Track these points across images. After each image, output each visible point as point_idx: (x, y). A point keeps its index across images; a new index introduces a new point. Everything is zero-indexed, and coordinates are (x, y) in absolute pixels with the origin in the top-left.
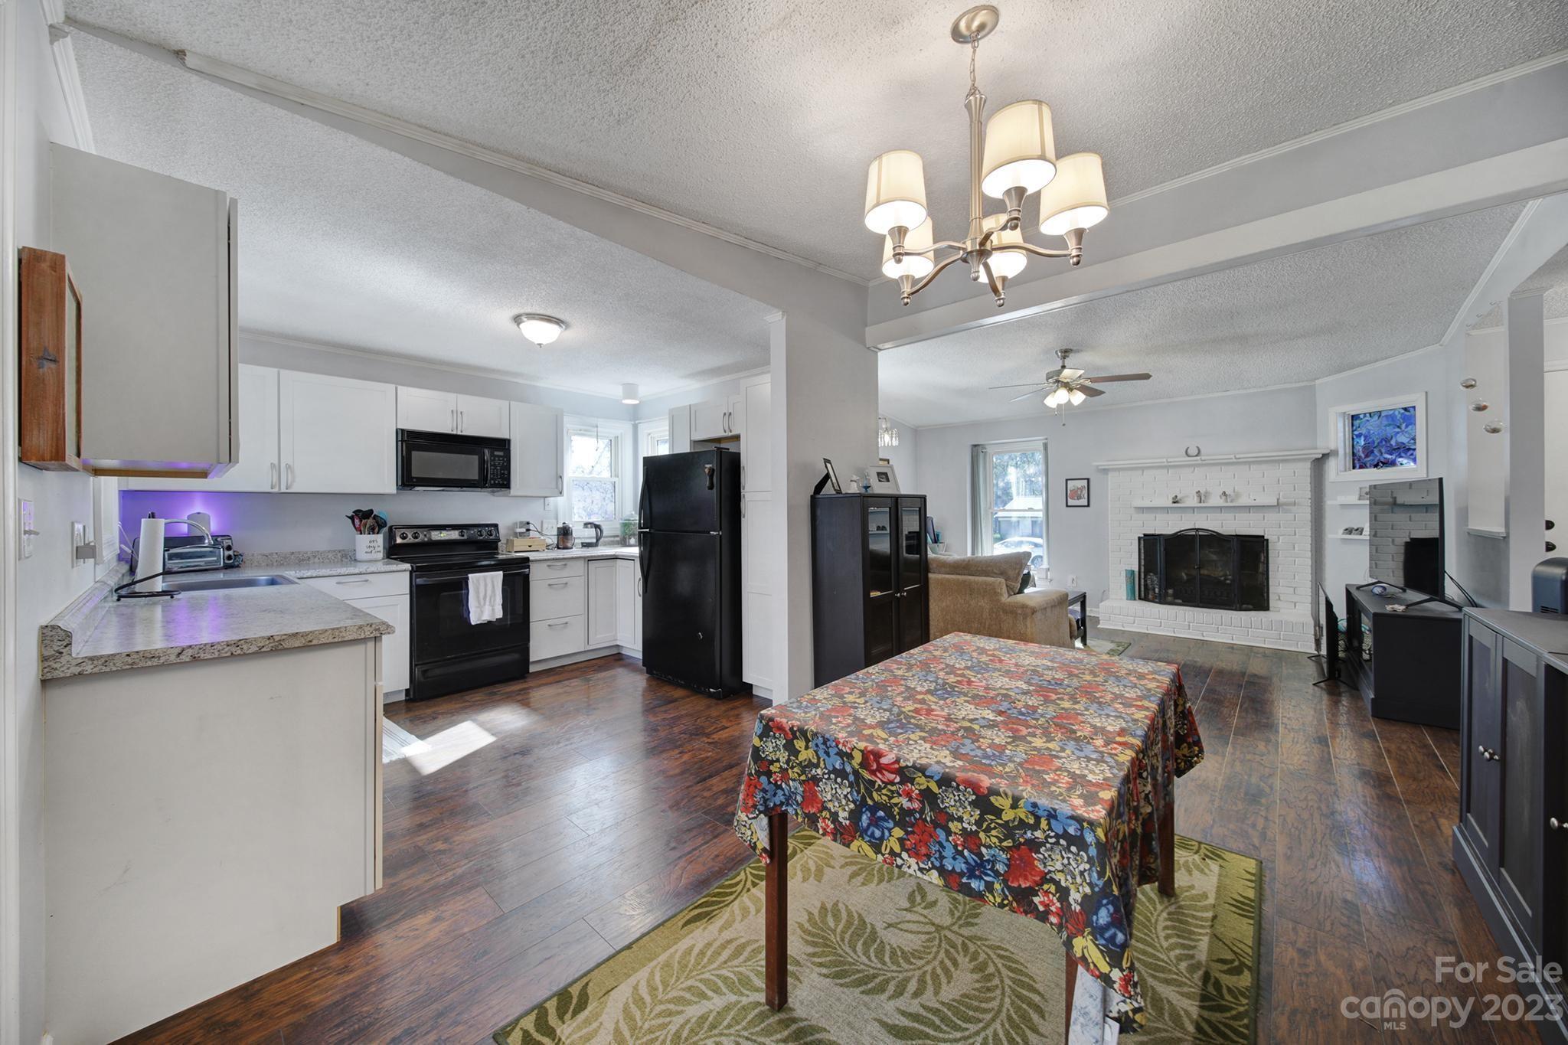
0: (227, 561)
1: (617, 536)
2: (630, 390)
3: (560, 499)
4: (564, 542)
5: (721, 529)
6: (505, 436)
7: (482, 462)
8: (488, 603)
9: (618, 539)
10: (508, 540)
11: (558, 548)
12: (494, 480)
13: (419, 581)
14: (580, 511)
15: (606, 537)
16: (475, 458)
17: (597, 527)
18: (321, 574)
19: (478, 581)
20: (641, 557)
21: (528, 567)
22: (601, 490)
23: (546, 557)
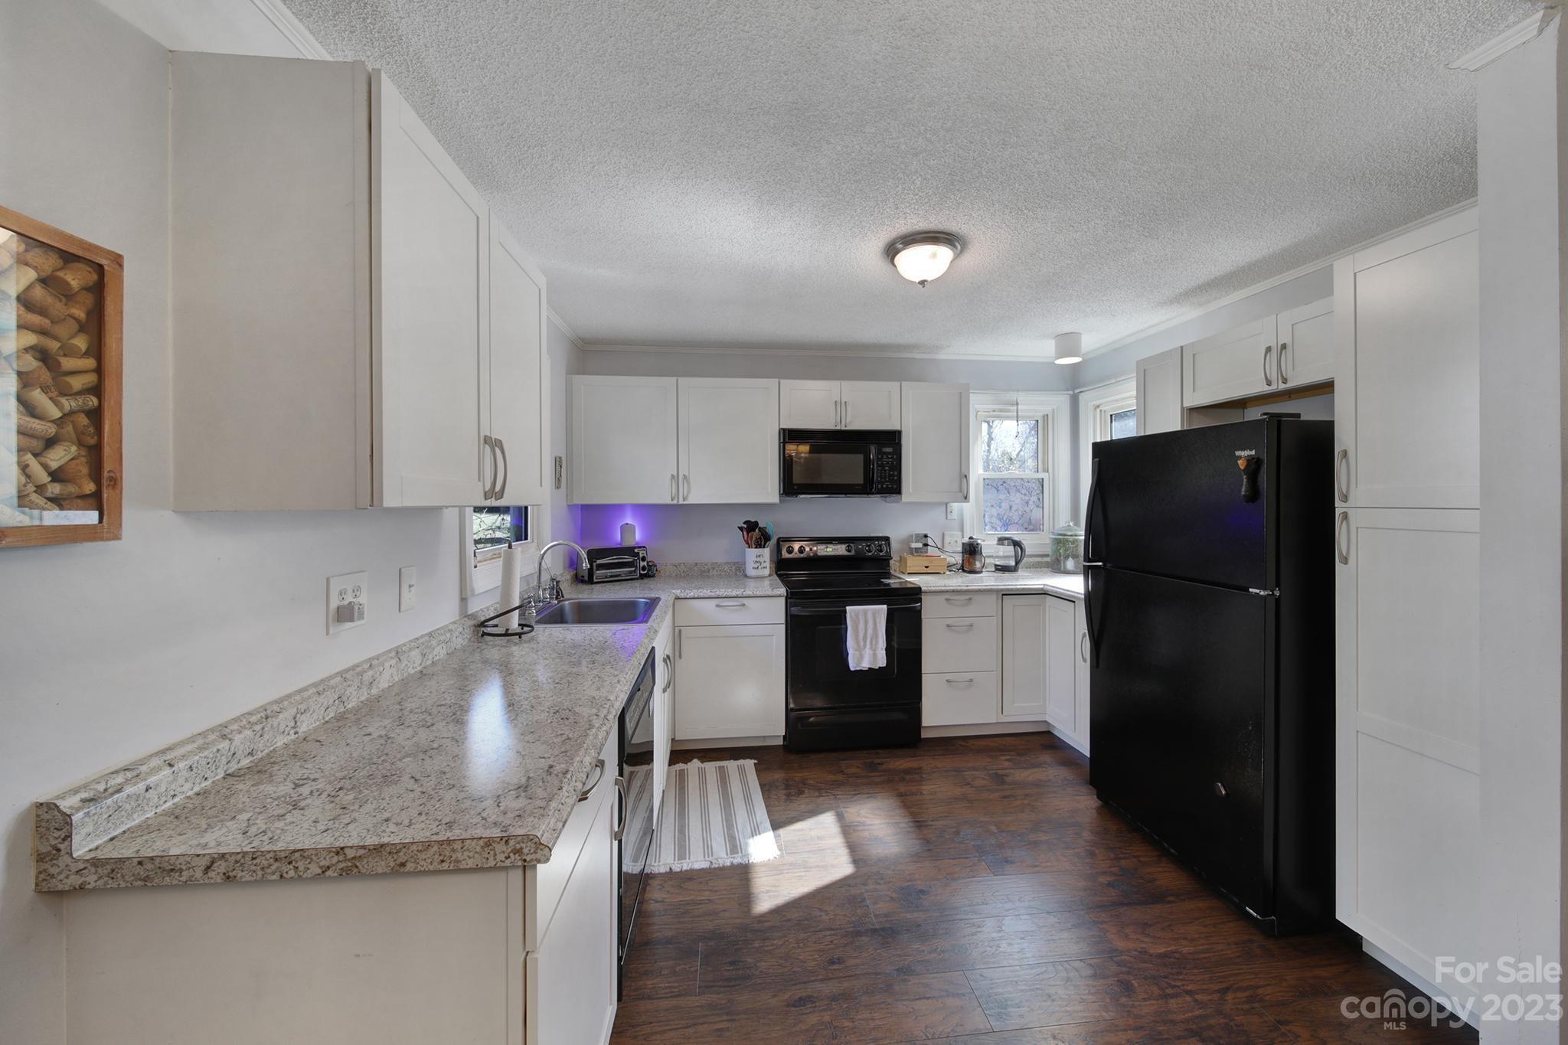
0: (642, 572)
1: (1047, 556)
2: (1067, 343)
3: (965, 505)
4: (970, 563)
5: (1278, 585)
6: (896, 427)
7: (867, 462)
8: (868, 646)
9: (1048, 559)
10: (901, 557)
11: (964, 571)
12: (882, 483)
13: (794, 610)
14: (994, 520)
15: (1031, 556)
16: (859, 458)
17: (1016, 544)
18: (702, 595)
19: (857, 615)
20: (1089, 598)
21: (920, 600)
22: (1023, 492)
23: (945, 586)
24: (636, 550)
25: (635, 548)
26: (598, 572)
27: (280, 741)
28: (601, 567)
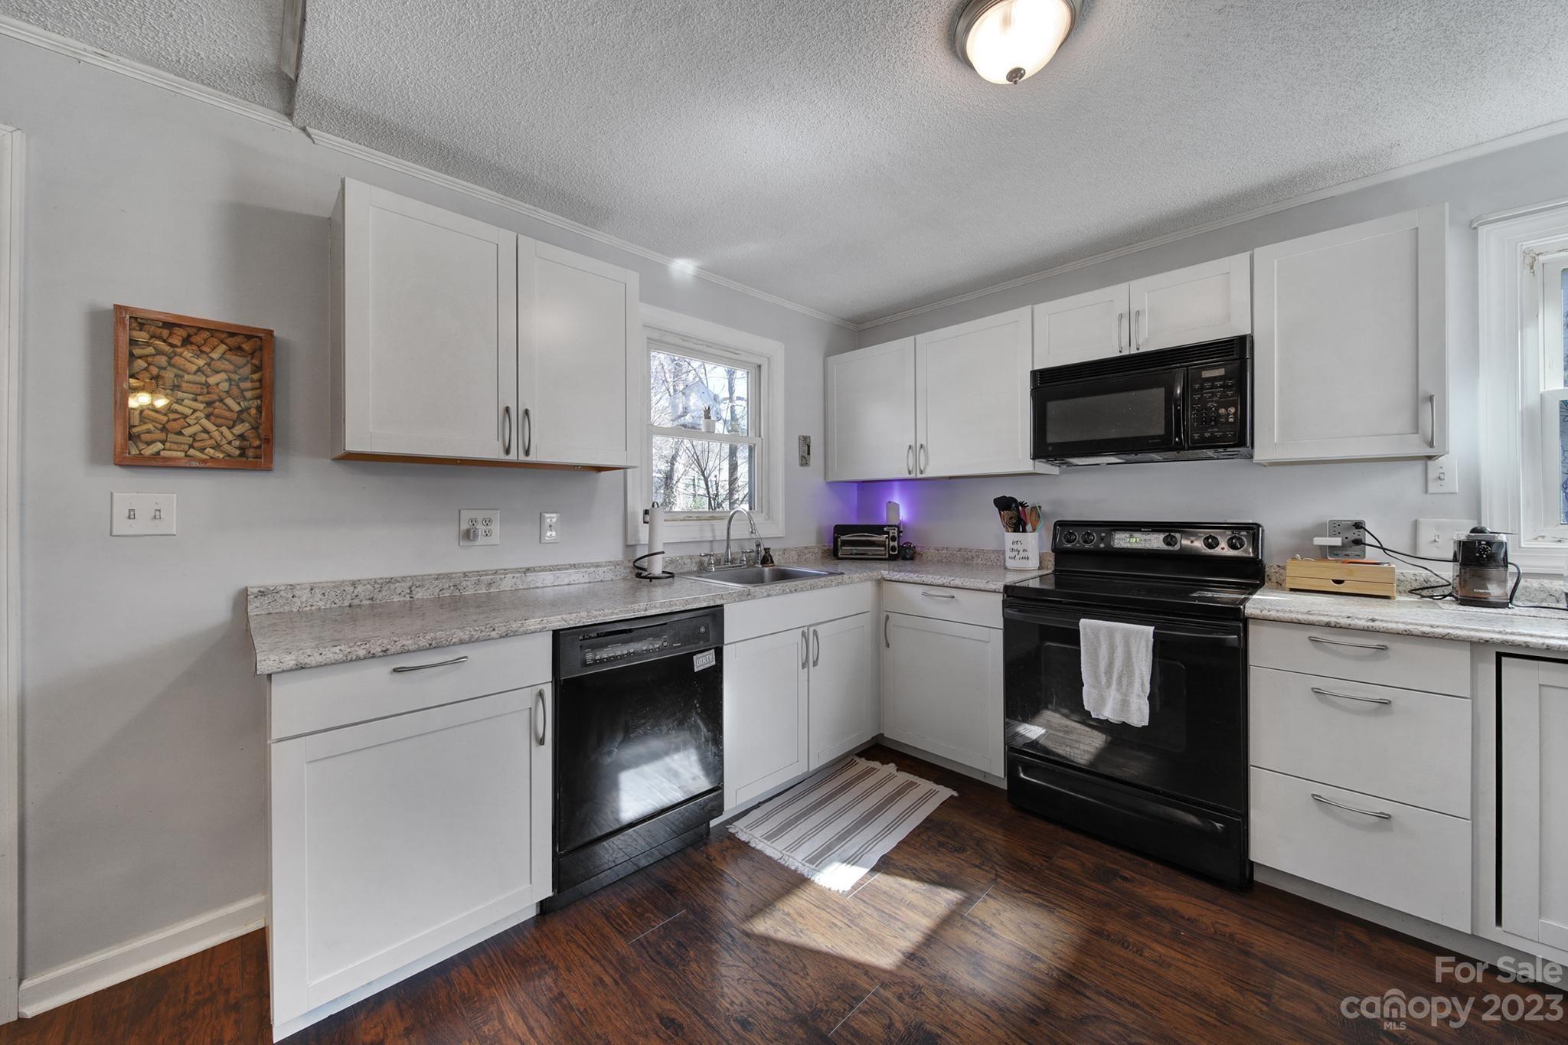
0: (891, 553)
4: (1475, 585)
6: (1237, 328)
7: (1170, 398)
11: (1456, 599)
12: (1202, 430)
18: (907, 579)
19: (1096, 633)
21: (1241, 631)
23: (1309, 613)
24: (885, 529)
25: (885, 526)
26: (844, 548)
27: (396, 599)
28: (845, 543)
